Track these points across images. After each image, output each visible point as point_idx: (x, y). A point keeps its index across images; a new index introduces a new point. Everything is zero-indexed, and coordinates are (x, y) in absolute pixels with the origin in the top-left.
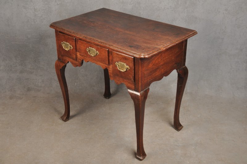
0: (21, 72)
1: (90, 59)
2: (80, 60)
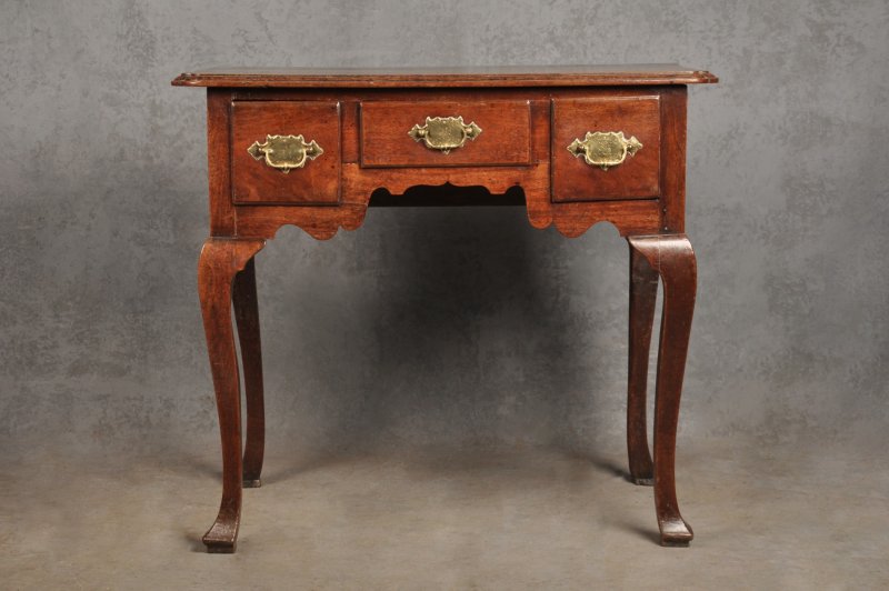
1: (422, 175)
2: (361, 197)
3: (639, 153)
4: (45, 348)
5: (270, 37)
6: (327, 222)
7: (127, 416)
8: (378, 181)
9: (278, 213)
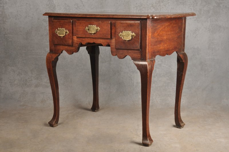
0: (36, 86)
1: (89, 40)
2: (77, 45)
3: (135, 37)
4: (29, 81)
5: (84, 5)
6: (70, 50)
7: (49, 98)
8: (80, 41)
9: (61, 47)
